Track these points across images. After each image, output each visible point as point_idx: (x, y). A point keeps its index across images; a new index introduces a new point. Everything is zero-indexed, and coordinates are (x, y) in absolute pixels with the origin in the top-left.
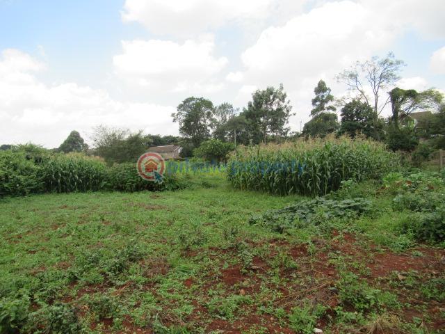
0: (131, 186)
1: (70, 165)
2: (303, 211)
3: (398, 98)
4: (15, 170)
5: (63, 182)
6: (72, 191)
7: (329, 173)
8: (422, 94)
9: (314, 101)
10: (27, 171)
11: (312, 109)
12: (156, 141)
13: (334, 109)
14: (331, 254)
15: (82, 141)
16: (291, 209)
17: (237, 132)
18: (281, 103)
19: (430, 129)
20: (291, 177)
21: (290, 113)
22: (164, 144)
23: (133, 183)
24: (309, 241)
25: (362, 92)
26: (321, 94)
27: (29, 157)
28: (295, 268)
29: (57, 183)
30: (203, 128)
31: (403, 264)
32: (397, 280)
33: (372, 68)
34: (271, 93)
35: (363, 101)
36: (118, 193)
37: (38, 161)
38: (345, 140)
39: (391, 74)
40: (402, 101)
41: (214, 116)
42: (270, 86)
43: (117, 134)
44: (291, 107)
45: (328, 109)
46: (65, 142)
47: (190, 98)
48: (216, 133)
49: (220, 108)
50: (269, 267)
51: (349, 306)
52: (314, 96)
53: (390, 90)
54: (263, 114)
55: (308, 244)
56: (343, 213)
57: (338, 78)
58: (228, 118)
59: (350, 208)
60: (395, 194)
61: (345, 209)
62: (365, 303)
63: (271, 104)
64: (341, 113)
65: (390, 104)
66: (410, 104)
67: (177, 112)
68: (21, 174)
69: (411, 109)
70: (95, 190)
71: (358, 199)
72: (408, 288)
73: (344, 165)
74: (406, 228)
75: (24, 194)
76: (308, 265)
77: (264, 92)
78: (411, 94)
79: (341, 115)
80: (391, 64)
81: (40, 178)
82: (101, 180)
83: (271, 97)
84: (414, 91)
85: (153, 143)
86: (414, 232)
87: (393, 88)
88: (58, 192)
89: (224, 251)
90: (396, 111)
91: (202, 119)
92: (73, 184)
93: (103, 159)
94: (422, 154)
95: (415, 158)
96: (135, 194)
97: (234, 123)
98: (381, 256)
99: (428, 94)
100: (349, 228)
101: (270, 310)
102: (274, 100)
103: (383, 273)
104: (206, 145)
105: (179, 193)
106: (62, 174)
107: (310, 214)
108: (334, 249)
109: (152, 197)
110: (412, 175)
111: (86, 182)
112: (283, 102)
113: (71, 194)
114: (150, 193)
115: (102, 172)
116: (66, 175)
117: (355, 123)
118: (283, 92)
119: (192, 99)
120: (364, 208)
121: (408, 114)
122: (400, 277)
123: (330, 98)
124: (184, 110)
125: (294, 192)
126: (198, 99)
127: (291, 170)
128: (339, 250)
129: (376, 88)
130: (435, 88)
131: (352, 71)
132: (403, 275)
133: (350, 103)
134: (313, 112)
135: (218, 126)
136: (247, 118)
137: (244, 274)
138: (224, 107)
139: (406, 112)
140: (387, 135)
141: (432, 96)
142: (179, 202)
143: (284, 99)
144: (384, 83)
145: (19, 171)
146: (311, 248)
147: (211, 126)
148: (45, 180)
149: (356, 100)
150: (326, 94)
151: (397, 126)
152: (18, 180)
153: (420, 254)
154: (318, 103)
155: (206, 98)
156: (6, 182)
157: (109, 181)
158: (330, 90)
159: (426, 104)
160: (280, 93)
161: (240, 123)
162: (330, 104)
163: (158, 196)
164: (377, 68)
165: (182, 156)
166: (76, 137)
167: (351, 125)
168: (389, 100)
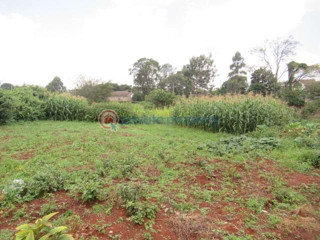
1: (64, 102)
2: (234, 144)
3: (293, 69)
4: (26, 102)
5: (58, 114)
6: (64, 119)
7: (248, 119)
8: (311, 67)
9: (232, 66)
10: (34, 104)
11: (229, 72)
13: (245, 73)
14: (260, 171)
15: (62, 84)
16: (225, 141)
17: (175, 85)
18: (210, 67)
19: (315, 93)
20: (222, 120)
21: (215, 74)
22: (121, 90)
24: (245, 162)
25: (268, 63)
26: (237, 62)
27: (35, 94)
28: (240, 178)
29: (55, 114)
30: (151, 81)
31: (307, 180)
32: (305, 188)
33: (277, 45)
34: (203, 59)
35: (268, 69)
37: (41, 97)
38: (259, 97)
39: (290, 51)
40: (296, 70)
41: (159, 73)
42: (202, 54)
43: (93, 81)
44: (217, 70)
45: (241, 73)
46: (50, 84)
47: (143, 59)
48: (159, 85)
49: (163, 67)
50: (223, 176)
51: (280, 200)
52: (232, 63)
53: (288, 62)
54: (197, 74)
55: (244, 164)
56: (262, 146)
57: (252, 51)
58: (168, 74)
59: (266, 143)
60: (295, 136)
61: (263, 144)
62: (289, 199)
63: (202, 67)
64: (251, 76)
65: (287, 73)
66: (302, 73)
67: (132, 68)
68: (31, 105)
69: (302, 77)
70: (80, 120)
71: (271, 138)
72: (313, 193)
73: (258, 114)
74: (306, 159)
75: (32, 119)
76: (248, 177)
77: (198, 58)
78: (303, 66)
79: (251, 78)
80: (291, 43)
81: (42, 109)
82: (85, 113)
83: (203, 62)
84: (305, 65)
85: (114, 89)
86: (312, 161)
87: (291, 61)
88: (55, 120)
89: (191, 165)
90: (291, 78)
91: (151, 74)
92: (65, 115)
93: (85, 99)
94: (309, 110)
95: (304, 112)
97: (173, 79)
98: (292, 174)
99: (315, 67)
100: (267, 156)
101: (232, 199)
102: (204, 64)
103: (295, 184)
104: (154, 93)
105: (140, 126)
106: (58, 107)
107: (239, 146)
108: (262, 168)
109: (122, 128)
110: (307, 125)
111: (74, 114)
112: (211, 66)
113: (64, 122)
114: (120, 125)
115: (85, 108)
116: (61, 108)
117: (261, 85)
118: (211, 59)
119: (144, 59)
120: (276, 144)
121: (299, 80)
122: (307, 187)
123: (243, 65)
124: (138, 67)
125: (223, 131)
126: (148, 59)
127: (222, 116)
128: (264, 168)
129: (278, 61)
131: (262, 46)
132: (309, 186)
133: (258, 70)
134: (230, 74)
135: (161, 80)
136: (185, 75)
137: (209, 179)
138: (166, 67)
139: (298, 79)
140: (283, 94)
141: (317, 69)
142: (142, 132)
143: (211, 64)
144: (284, 57)
145: (29, 103)
146: (247, 167)
147: (156, 79)
148: (46, 111)
149: (263, 68)
150: (240, 62)
151: (290, 89)
152: (29, 110)
153: (317, 174)
154: (234, 68)
155: (154, 59)
156: (21, 110)
157: (90, 114)
158: (244, 59)
159: (313, 74)
160: (209, 60)
161: (177, 79)
162: (243, 69)
163: (126, 127)
164: (280, 46)
165: (134, 100)
166: (58, 81)
167: (258, 86)
168: (287, 69)
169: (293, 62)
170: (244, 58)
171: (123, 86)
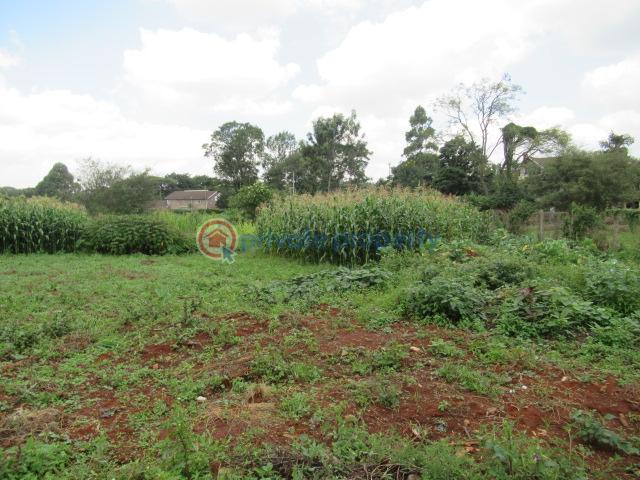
0: (118, 247)
1: (32, 214)
3: (512, 137)
5: (21, 239)
6: (34, 251)
8: (543, 134)
9: (409, 136)
11: (406, 147)
12: (183, 183)
13: (434, 147)
15: (71, 178)
16: (298, 280)
17: (299, 175)
18: (353, 137)
22: (193, 188)
23: (121, 242)
24: (275, 316)
25: (466, 127)
26: (419, 126)
29: (13, 240)
30: (249, 167)
33: (481, 94)
34: (339, 123)
35: (467, 140)
36: (97, 256)
39: (504, 105)
40: (518, 141)
41: (267, 151)
42: (338, 112)
43: (113, 172)
45: (427, 146)
46: (45, 179)
47: (230, 123)
49: (277, 139)
52: (409, 128)
53: (503, 126)
56: (348, 286)
59: (360, 280)
61: (354, 281)
63: (339, 138)
64: (441, 153)
65: (502, 146)
66: (528, 146)
67: (210, 143)
69: (530, 153)
70: (69, 251)
77: (329, 120)
78: (530, 133)
79: (441, 157)
80: (506, 90)
82: (78, 236)
83: (339, 128)
84: (532, 129)
85: (179, 186)
87: (508, 123)
88: (14, 252)
90: (509, 155)
91: (248, 153)
92: (36, 241)
93: (83, 207)
96: (124, 257)
99: (552, 134)
102: (342, 132)
104: (245, 192)
106: (20, 227)
109: (143, 263)
111: (57, 239)
112: (356, 135)
113: (33, 256)
114: (144, 257)
115: (80, 226)
116: (26, 228)
118: (356, 122)
119: (234, 124)
120: (376, 280)
123: (430, 131)
124: (221, 140)
126: (242, 125)
129: (485, 122)
130: (559, 126)
131: (454, 96)
133: (452, 141)
134: (407, 151)
135: (273, 164)
137: (176, 350)
138: (283, 138)
141: (556, 137)
143: (356, 131)
144: (495, 116)
149: (459, 137)
150: (425, 126)
154: (414, 138)
155: (253, 124)
157: (88, 238)
158: (431, 121)
159: (549, 147)
160: (352, 123)
162: (430, 140)
163: (152, 262)
164: (488, 95)
165: (219, 207)
166: (61, 172)
167: (451, 172)
168: (501, 140)
169: (512, 125)
170: (433, 118)
171: (198, 179)
